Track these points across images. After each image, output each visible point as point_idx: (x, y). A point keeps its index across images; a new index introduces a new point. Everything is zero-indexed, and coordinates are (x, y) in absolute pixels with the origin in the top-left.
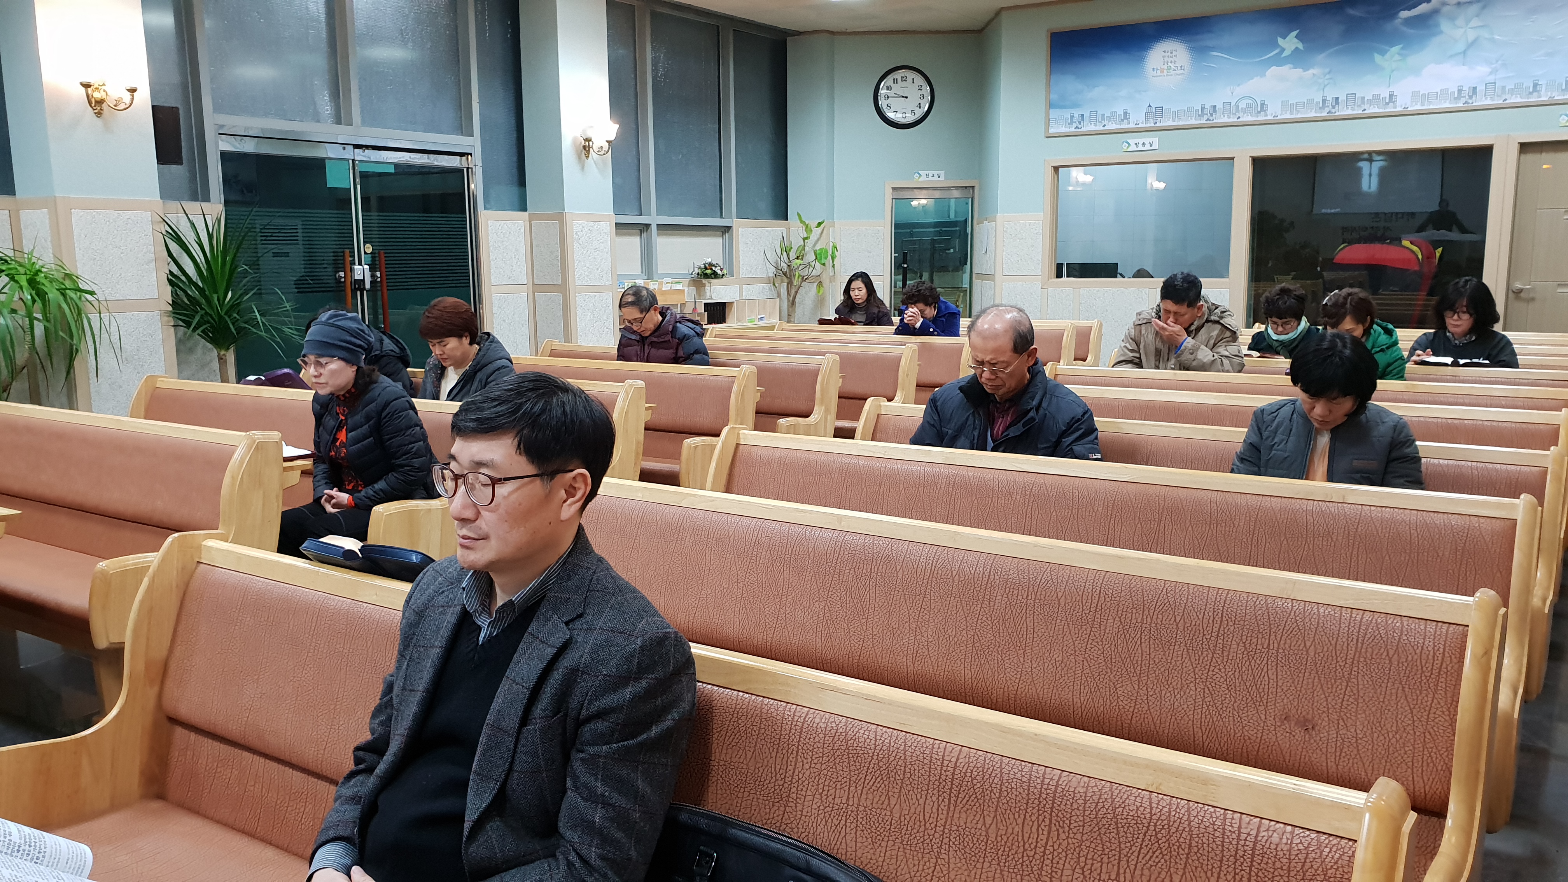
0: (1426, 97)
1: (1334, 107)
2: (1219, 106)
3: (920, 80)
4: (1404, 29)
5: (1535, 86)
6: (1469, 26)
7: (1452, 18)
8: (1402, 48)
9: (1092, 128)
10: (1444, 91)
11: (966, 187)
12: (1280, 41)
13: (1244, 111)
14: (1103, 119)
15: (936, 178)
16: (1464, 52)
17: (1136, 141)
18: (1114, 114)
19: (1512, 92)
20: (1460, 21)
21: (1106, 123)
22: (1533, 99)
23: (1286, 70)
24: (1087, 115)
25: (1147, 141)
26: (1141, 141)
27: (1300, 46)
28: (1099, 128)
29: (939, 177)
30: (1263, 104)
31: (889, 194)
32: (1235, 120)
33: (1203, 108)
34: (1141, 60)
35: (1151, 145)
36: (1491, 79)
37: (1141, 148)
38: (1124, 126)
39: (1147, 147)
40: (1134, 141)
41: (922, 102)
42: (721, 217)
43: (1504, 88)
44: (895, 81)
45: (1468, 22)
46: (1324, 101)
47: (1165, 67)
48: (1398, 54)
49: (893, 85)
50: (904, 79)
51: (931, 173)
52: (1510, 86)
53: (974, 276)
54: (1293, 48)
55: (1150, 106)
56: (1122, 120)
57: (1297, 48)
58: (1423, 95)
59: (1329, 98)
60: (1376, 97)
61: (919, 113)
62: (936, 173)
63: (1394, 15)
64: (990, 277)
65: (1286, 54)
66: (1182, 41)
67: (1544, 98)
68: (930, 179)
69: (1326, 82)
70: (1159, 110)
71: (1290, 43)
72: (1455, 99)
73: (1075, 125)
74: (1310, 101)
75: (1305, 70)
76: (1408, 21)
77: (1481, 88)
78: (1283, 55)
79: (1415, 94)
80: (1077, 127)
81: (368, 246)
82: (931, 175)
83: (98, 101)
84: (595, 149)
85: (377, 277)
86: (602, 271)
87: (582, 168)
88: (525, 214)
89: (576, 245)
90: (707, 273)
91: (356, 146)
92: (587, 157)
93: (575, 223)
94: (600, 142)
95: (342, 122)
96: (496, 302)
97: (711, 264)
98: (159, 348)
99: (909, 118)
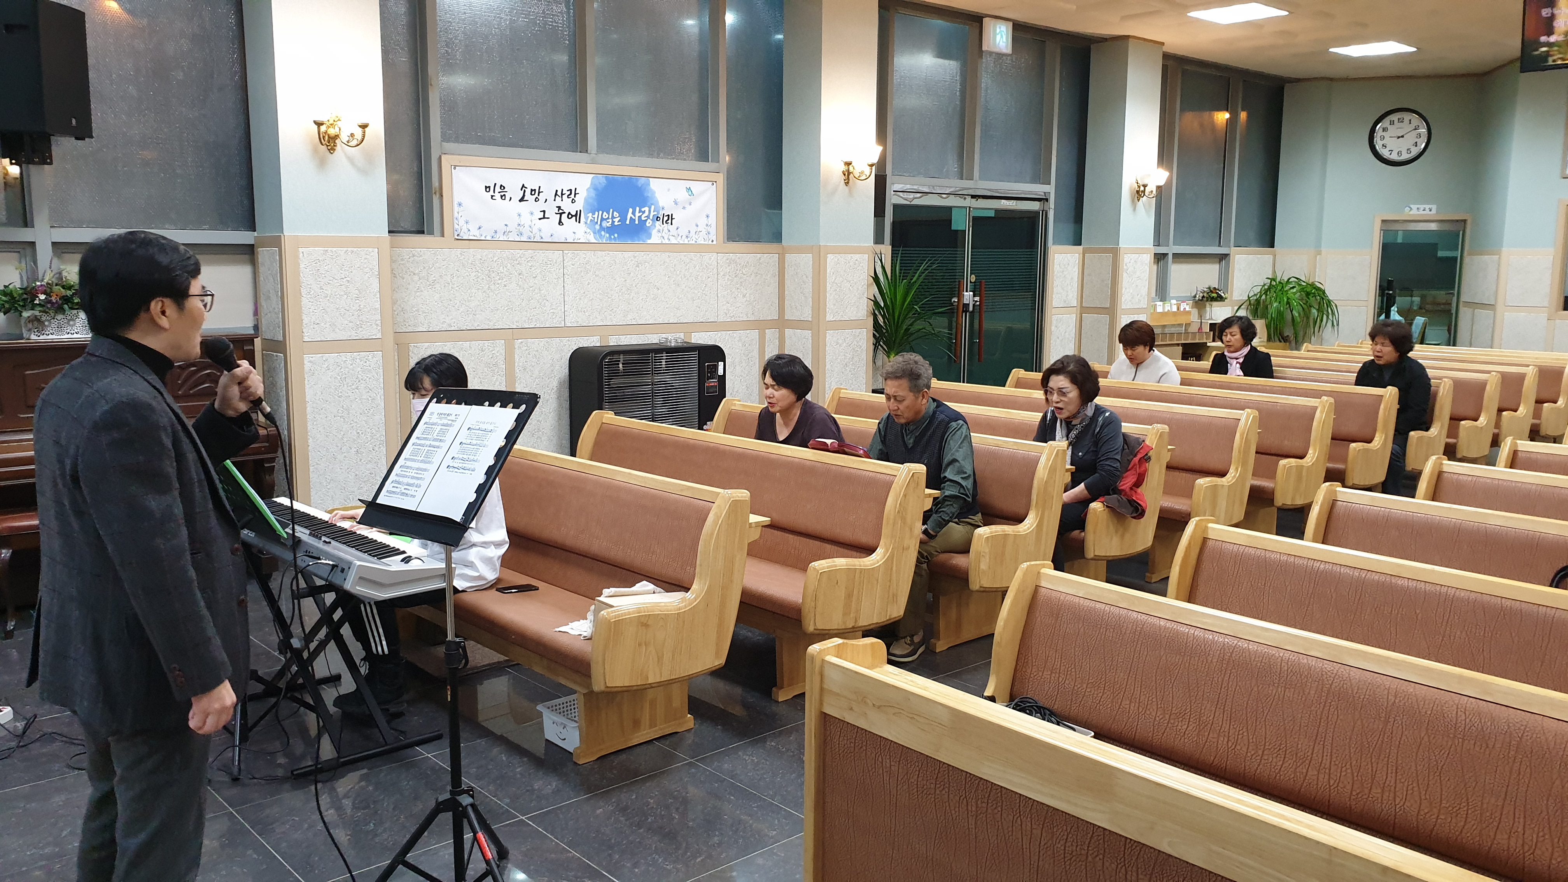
3: (1417, 121)
11: (1457, 221)
15: (1427, 212)
29: (1430, 210)
31: (1378, 225)
41: (1418, 140)
42: (1219, 245)
44: (1392, 123)
49: (1389, 127)
50: (1401, 121)
51: (1422, 207)
53: (1461, 303)
61: (1415, 151)
62: (1427, 207)
64: (1491, 307)
68: (1421, 212)
81: (973, 276)
82: (1422, 209)
83: (849, 173)
84: (1146, 194)
85: (976, 301)
86: (1141, 296)
87: (1134, 209)
88: (1080, 248)
89: (1125, 275)
90: (1213, 296)
91: (973, 197)
92: (1139, 200)
93: (1125, 256)
94: (1152, 188)
95: (964, 177)
96: (1054, 322)
97: (1215, 288)
98: (864, 356)
99: (1405, 156)
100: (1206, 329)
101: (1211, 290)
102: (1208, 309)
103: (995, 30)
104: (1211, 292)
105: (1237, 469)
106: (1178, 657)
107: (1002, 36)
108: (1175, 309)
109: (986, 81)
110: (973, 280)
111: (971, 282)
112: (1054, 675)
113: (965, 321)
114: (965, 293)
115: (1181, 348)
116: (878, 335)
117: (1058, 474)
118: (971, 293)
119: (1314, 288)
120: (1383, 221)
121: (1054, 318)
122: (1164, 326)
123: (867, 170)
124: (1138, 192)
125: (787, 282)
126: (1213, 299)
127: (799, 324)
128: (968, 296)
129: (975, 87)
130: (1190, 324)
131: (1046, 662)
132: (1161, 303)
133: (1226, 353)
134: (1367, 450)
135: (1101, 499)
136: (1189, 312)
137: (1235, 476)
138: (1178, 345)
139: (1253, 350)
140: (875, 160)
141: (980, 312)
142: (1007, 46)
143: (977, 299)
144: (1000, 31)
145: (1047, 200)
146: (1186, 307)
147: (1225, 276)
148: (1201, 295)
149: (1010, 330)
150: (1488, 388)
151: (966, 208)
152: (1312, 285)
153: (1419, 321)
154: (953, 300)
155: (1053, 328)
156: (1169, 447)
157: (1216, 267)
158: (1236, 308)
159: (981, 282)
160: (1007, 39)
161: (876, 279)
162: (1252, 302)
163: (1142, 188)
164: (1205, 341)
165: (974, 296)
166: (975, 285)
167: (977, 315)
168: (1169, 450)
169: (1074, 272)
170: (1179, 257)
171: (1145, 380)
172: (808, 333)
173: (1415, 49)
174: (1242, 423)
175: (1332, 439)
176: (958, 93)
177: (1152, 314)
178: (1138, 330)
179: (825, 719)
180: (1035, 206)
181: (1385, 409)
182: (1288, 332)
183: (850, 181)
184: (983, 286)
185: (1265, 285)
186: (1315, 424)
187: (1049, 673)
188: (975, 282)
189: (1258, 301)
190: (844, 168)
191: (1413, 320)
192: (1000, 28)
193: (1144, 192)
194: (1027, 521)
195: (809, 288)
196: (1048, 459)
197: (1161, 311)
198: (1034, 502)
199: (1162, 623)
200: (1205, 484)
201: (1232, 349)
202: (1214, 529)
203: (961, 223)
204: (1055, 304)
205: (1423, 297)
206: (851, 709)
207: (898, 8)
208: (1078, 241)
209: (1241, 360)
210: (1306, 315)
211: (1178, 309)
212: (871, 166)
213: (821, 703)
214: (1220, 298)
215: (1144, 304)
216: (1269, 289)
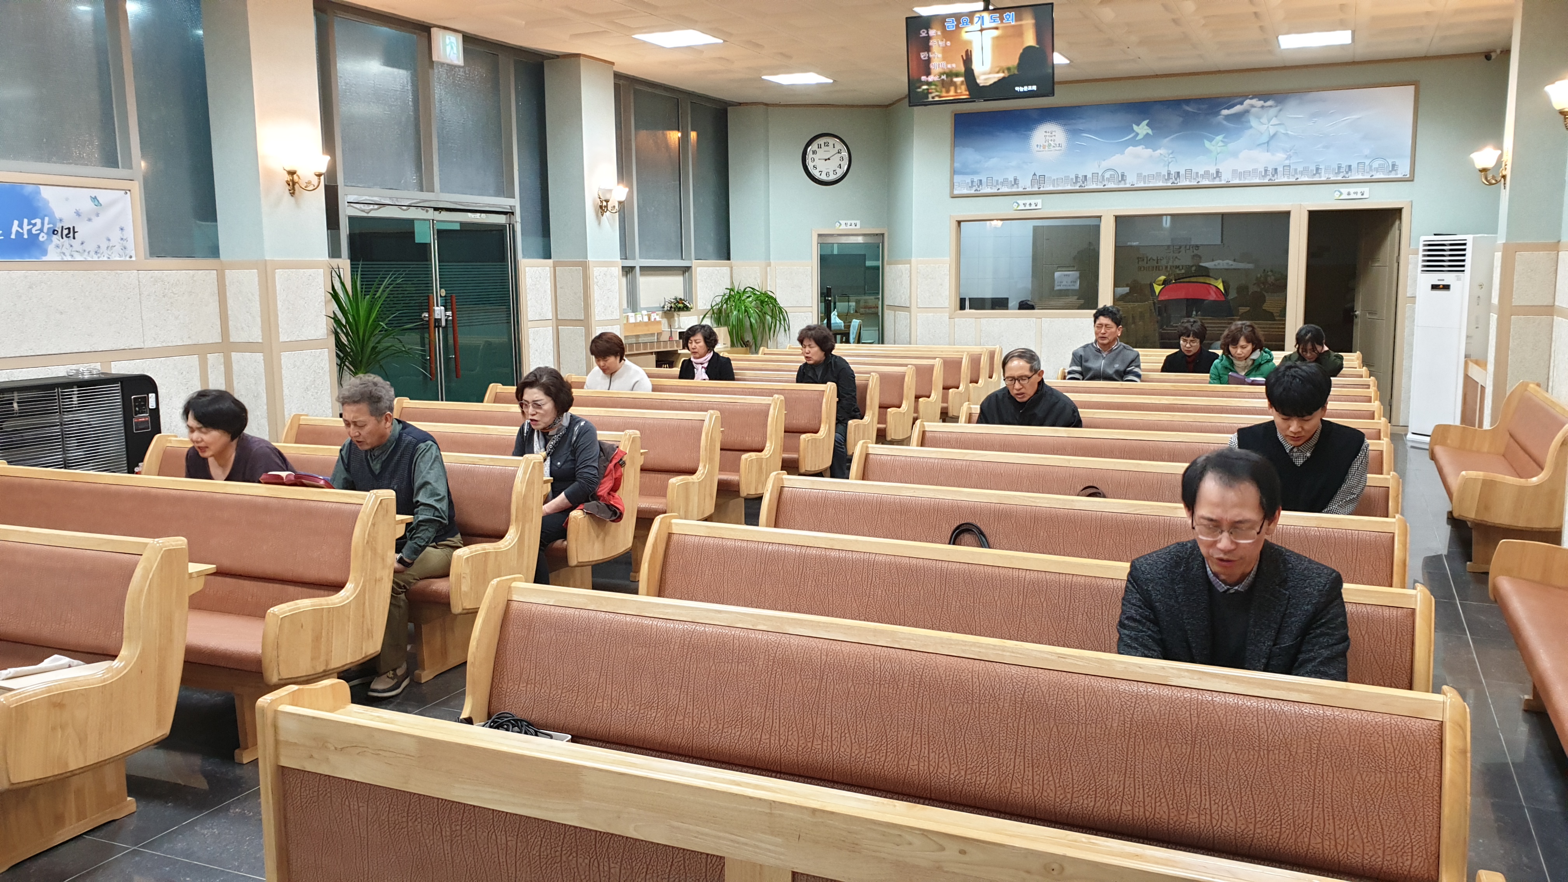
0: (1241, 175)
1: (1176, 179)
2: (1089, 176)
3: (839, 145)
4: (1225, 123)
5: (1317, 169)
6: (1271, 123)
7: (1259, 117)
8: (1224, 138)
9: (988, 190)
10: (1255, 170)
11: (877, 235)
12: (1135, 127)
13: (1109, 180)
14: (997, 184)
15: (853, 227)
16: (1268, 142)
17: (1024, 202)
18: (1006, 180)
19: (1302, 173)
20: (1264, 120)
21: (1000, 187)
22: (1316, 179)
23: (1140, 149)
24: (984, 180)
25: (1033, 202)
26: (1028, 202)
27: (1150, 132)
28: (994, 190)
29: (856, 225)
30: (1123, 176)
31: (814, 239)
32: (1102, 187)
33: (1077, 177)
34: (1027, 138)
35: (1036, 206)
36: (1287, 162)
37: (1028, 207)
38: (1014, 190)
39: (1033, 207)
40: (1022, 201)
41: (842, 163)
42: (682, 258)
43: (1296, 170)
44: (820, 147)
45: (1269, 121)
46: (1169, 174)
47: (1047, 144)
48: (1222, 141)
49: (817, 150)
50: (826, 144)
51: (849, 222)
52: (1300, 169)
53: (885, 307)
54: (1145, 133)
55: (1035, 174)
56: (1013, 185)
57: (1148, 134)
58: (1240, 173)
59: (1172, 172)
60: (1207, 173)
61: (840, 173)
62: (853, 222)
63: (1217, 113)
64: (906, 308)
65: (1140, 137)
66: (1060, 124)
67: (1323, 179)
68: (849, 227)
69: (1170, 160)
70: (1042, 178)
71: (1142, 129)
72: (1263, 176)
73: (974, 188)
74: (1159, 174)
75: (1154, 151)
76: (1228, 118)
77: (1280, 169)
78: (1137, 139)
79: (1234, 172)
80: (976, 190)
81: (443, 290)
82: (849, 224)
83: (294, 183)
84: (609, 208)
85: (449, 316)
86: (613, 308)
87: (599, 224)
88: (550, 262)
89: (596, 287)
90: (680, 306)
91: (436, 209)
92: (602, 215)
93: (595, 269)
94: (614, 202)
95: (424, 188)
96: (531, 336)
97: (681, 299)
98: (327, 378)
99: (832, 177)
100: (676, 337)
101: (678, 301)
102: (676, 319)
103: (444, 41)
104: (678, 302)
105: (705, 466)
106: (644, 649)
107: (452, 48)
108: (646, 319)
109: (439, 92)
110: (443, 294)
111: (441, 296)
112: (529, 686)
113: (438, 336)
114: (436, 308)
115: (654, 356)
116: (342, 355)
117: (536, 487)
118: (443, 308)
119: (767, 297)
120: (820, 235)
121: (531, 331)
122: (637, 336)
123: (315, 180)
124: (601, 207)
125: (230, 302)
126: (680, 309)
127: (249, 347)
128: (439, 312)
129: (428, 99)
130: (661, 333)
131: (521, 674)
132: (633, 314)
133: (692, 359)
134: (815, 439)
135: (581, 506)
136: (659, 322)
137: (703, 473)
138: (652, 353)
139: (716, 355)
140: (323, 170)
141: (453, 327)
142: (458, 58)
143: (449, 313)
144: (451, 43)
145: (513, 213)
146: (657, 317)
147: (689, 287)
148: (669, 305)
149: (489, 344)
150: (906, 379)
151: (429, 220)
152: (765, 294)
153: (855, 323)
154: (423, 315)
155: (530, 341)
156: (642, 451)
157: (680, 279)
158: (702, 317)
159: (451, 296)
160: (458, 51)
161: (335, 296)
162: (715, 311)
163: (605, 203)
164: (675, 348)
165: (446, 310)
166: (446, 300)
167: (450, 330)
168: (642, 454)
169: (547, 286)
170: (647, 270)
171: (620, 387)
172: (259, 356)
173: (831, 81)
174: (706, 423)
175: (785, 432)
176: (410, 103)
177: (625, 324)
178: (607, 342)
179: (283, 772)
180: (501, 220)
181: (827, 403)
182: (748, 337)
183: (297, 192)
184: (454, 300)
185: (725, 295)
186: (770, 419)
187: (525, 685)
188: (445, 296)
189: (720, 310)
190: (288, 178)
191: (850, 322)
192: (449, 39)
193: (606, 207)
194: (507, 537)
195: (256, 306)
196: (525, 473)
197: (634, 321)
198: (513, 517)
199: (628, 619)
200: (677, 482)
201: (697, 355)
202: (677, 524)
203: (425, 235)
204: (530, 317)
205: (858, 302)
206: (311, 757)
207: (338, 12)
208: (547, 255)
209: (706, 365)
210: (762, 321)
211: (649, 319)
212: (319, 175)
213: (277, 756)
214: (686, 308)
215: (616, 315)
216: (729, 298)
